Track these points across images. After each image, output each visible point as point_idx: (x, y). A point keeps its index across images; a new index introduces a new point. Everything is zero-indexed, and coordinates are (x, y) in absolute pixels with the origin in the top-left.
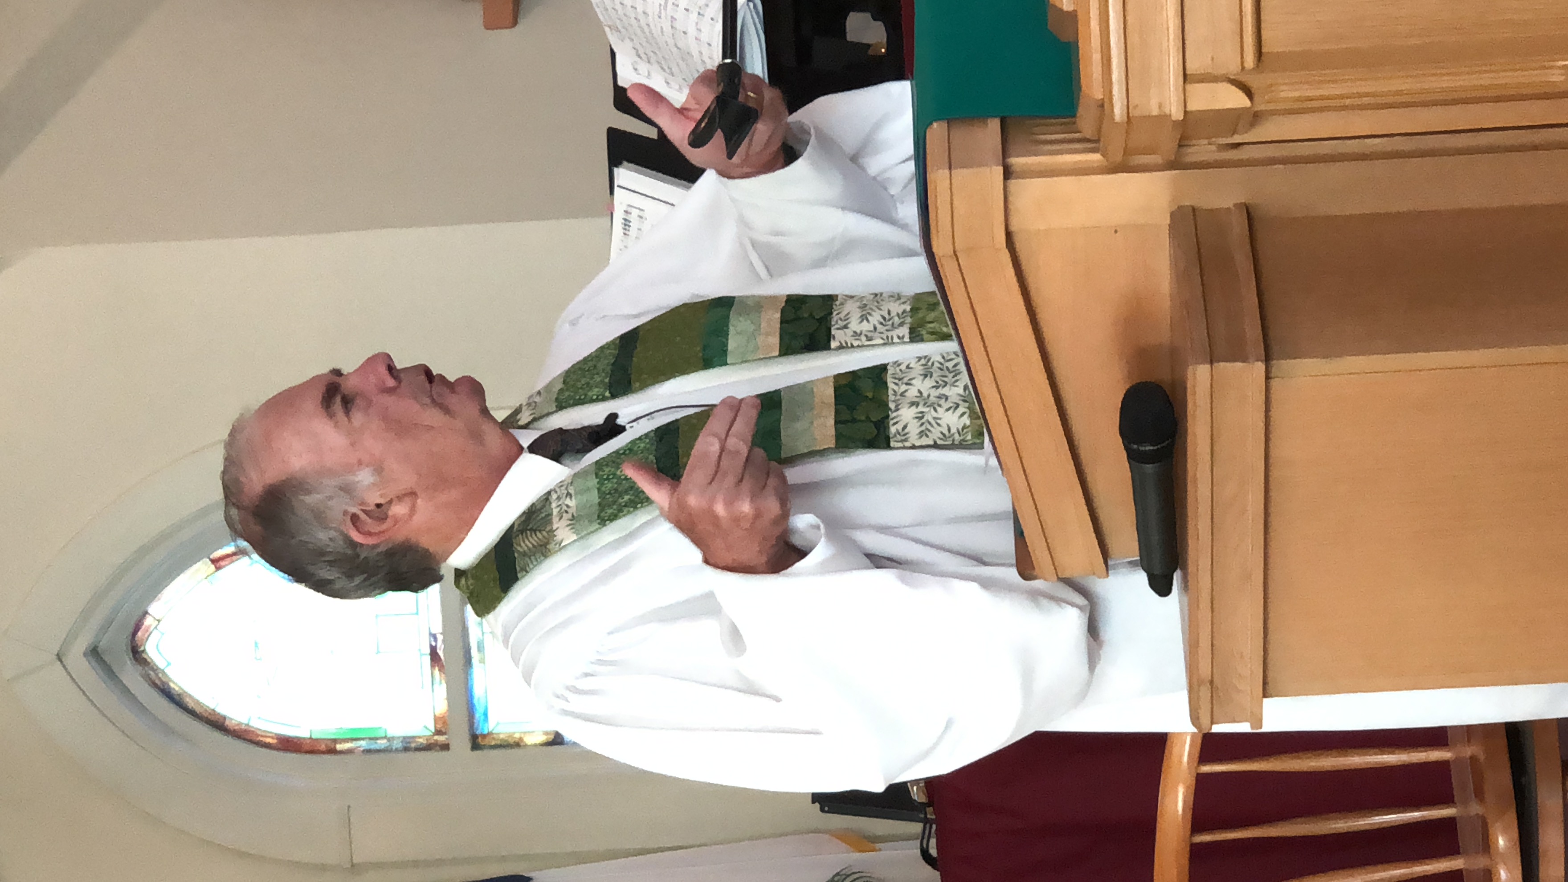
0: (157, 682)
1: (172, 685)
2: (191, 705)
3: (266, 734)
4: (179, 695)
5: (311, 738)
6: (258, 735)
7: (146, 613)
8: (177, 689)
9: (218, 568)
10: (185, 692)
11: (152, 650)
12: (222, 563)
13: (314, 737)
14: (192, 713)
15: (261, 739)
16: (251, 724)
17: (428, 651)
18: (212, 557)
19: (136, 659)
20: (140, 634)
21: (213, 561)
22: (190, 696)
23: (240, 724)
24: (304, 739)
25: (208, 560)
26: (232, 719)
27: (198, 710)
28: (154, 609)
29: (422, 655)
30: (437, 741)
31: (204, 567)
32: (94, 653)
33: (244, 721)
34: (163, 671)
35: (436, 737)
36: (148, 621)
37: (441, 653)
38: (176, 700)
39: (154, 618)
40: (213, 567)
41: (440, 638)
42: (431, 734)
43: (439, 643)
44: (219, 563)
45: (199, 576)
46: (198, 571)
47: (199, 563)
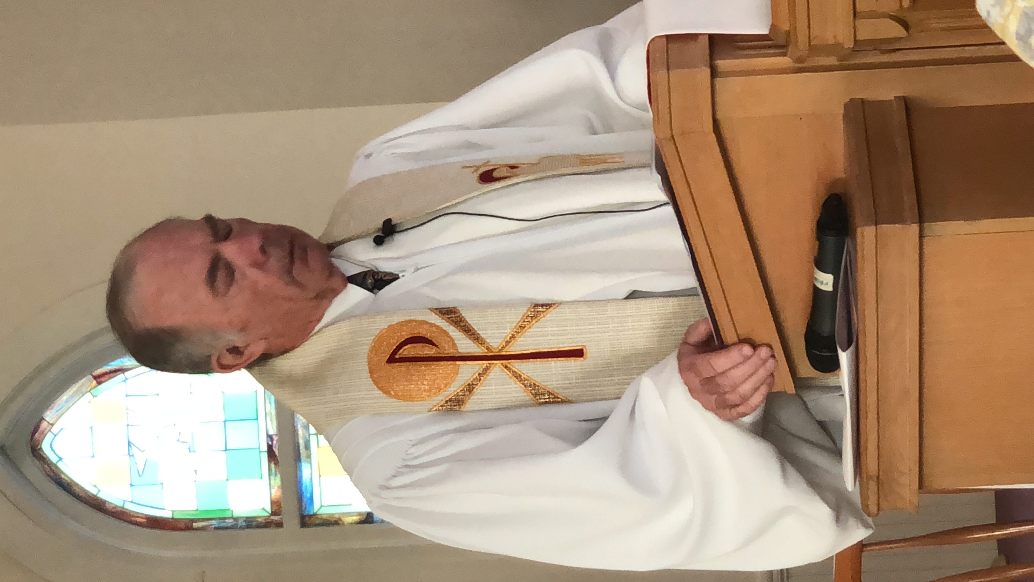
0: (52, 474)
1: (63, 476)
2: (77, 491)
3: (138, 515)
4: (68, 484)
5: (173, 518)
6: (133, 516)
7: (42, 419)
8: (66, 479)
9: (99, 383)
10: (73, 481)
11: (45, 447)
12: (102, 379)
13: (176, 516)
14: (77, 498)
15: (133, 519)
16: (125, 507)
17: (266, 449)
18: (94, 374)
19: (34, 455)
20: (37, 435)
21: (95, 378)
22: (77, 485)
23: (116, 507)
24: (168, 519)
25: (91, 377)
26: (109, 504)
27: (82, 495)
28: (49, 416)
29: (260, 452)
30: (273, 520)
31: (87, 381)
32: (2, 450)
33: (119, 503)
34: (56, 466)
35: (272, 517)
36: (44, 425)
37: (276, 450)
38: (65, 487)
39: (48, 422)
40: (95, 382)
41: (275, 438)
42: (268, 515)
43: (275, 442)
44: (99, 379)
45: (84, 389)
46: (83, 385)
47: (84, 379)
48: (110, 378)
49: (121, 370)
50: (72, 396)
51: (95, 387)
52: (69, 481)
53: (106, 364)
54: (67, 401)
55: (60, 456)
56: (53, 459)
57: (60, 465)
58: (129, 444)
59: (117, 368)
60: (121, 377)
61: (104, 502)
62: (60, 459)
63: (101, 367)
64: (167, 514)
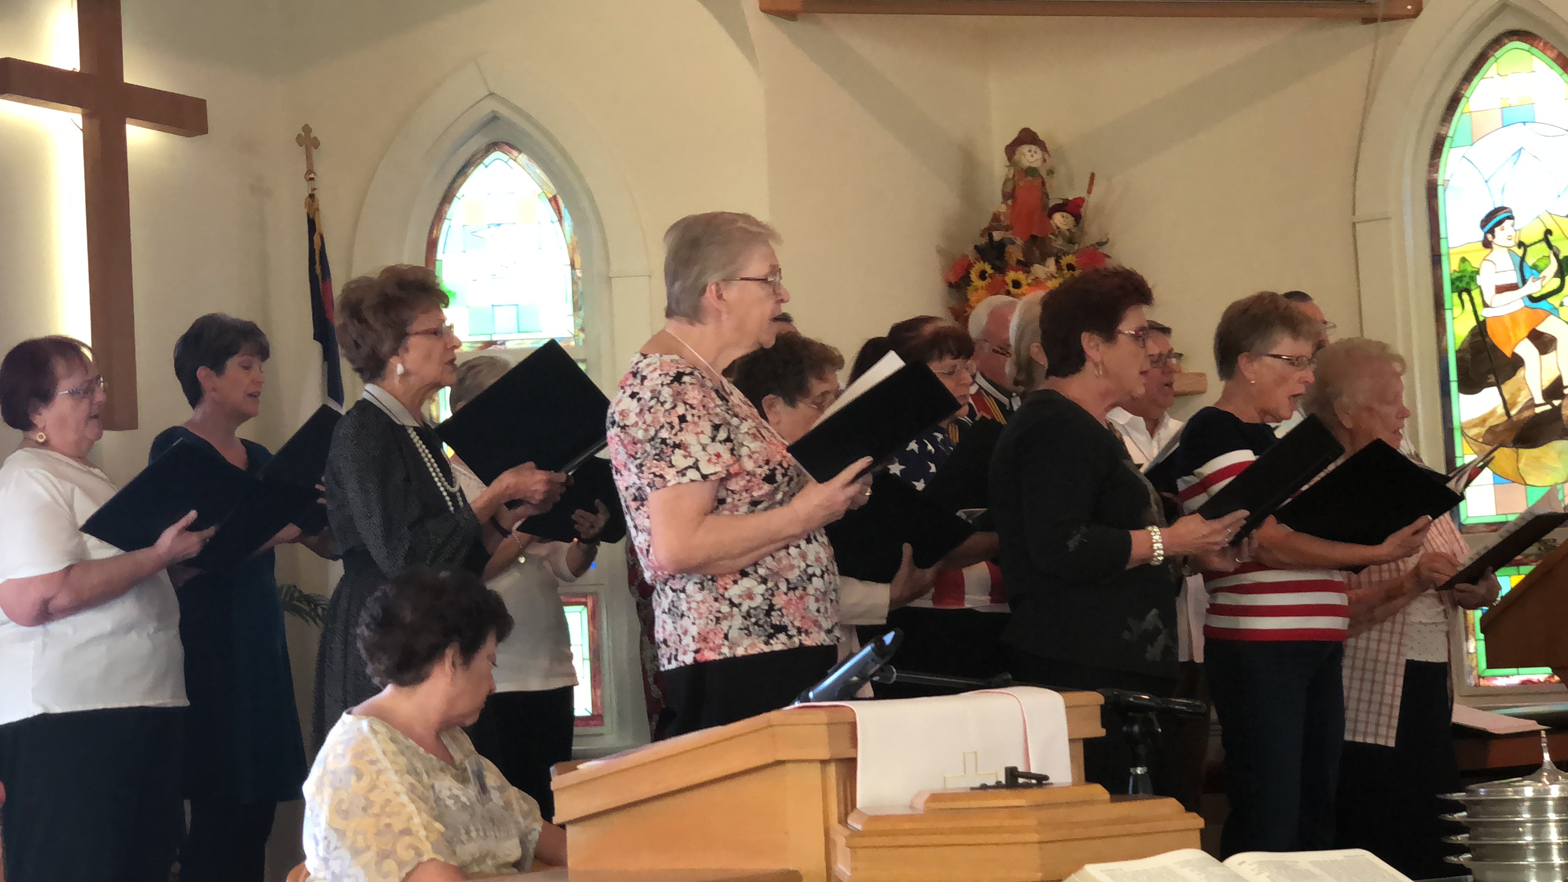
0: (474, 160)
1: (472, 168)
2: (459, 181)
3: (439, 230)
4: (466, 173)
5: (436, 260)
6: (438, 226)
7: (520, 152)
8: (470, 171)
9: (550, 200)
10: (467, 177)
11: (497, 154)
12: (553, 202)
13: (437, 263)
14: (454, 181)
15: (435, 227)
16: (446, 221)
17: (494, 339)
18: (558, 196)
19: (489, 145)
20: (507, 147)
21: (555, 197)
22: (465, 180)
23: (446, 213)
24: (435, 256)
25: (555, 192)
26: (449, 208)
27: (456, 185)
28: (523, 158)
29: (491, 335)
31: (552, 190)
32: (494, 118)
33: (448, 216)
34: (481, 162)
36: (515, 153)
37: (493, 347)
38: (463, 172)
39: (516, 157)
40: (550, 196)
41: (502, 347)
43: (499, 347)
44: (553, 200)
45: (545, 187)
46: (548, 186)
47: (553, 187)
48: (554, 209)
49: (560, 219)
50: (539, 176)
51: (547, 196)
52: (468, 173)
53: (566, 207)
54: (535, 172)
55: (489, 167)
56: (487, 161)
57: (481, 166)
58: (499, 225)
59: (563, 215)
60: (555, 218)
61: (450, 202)
62: (486, 167)
63: (564, 203)
64: (439, 255)
